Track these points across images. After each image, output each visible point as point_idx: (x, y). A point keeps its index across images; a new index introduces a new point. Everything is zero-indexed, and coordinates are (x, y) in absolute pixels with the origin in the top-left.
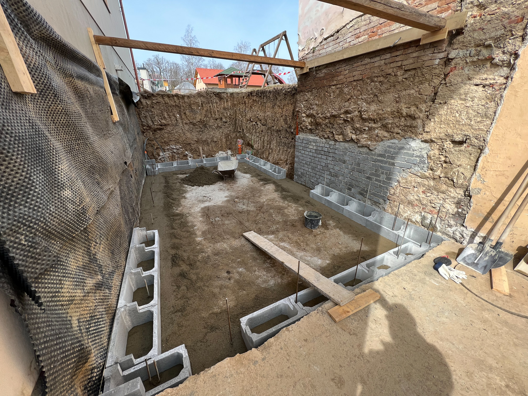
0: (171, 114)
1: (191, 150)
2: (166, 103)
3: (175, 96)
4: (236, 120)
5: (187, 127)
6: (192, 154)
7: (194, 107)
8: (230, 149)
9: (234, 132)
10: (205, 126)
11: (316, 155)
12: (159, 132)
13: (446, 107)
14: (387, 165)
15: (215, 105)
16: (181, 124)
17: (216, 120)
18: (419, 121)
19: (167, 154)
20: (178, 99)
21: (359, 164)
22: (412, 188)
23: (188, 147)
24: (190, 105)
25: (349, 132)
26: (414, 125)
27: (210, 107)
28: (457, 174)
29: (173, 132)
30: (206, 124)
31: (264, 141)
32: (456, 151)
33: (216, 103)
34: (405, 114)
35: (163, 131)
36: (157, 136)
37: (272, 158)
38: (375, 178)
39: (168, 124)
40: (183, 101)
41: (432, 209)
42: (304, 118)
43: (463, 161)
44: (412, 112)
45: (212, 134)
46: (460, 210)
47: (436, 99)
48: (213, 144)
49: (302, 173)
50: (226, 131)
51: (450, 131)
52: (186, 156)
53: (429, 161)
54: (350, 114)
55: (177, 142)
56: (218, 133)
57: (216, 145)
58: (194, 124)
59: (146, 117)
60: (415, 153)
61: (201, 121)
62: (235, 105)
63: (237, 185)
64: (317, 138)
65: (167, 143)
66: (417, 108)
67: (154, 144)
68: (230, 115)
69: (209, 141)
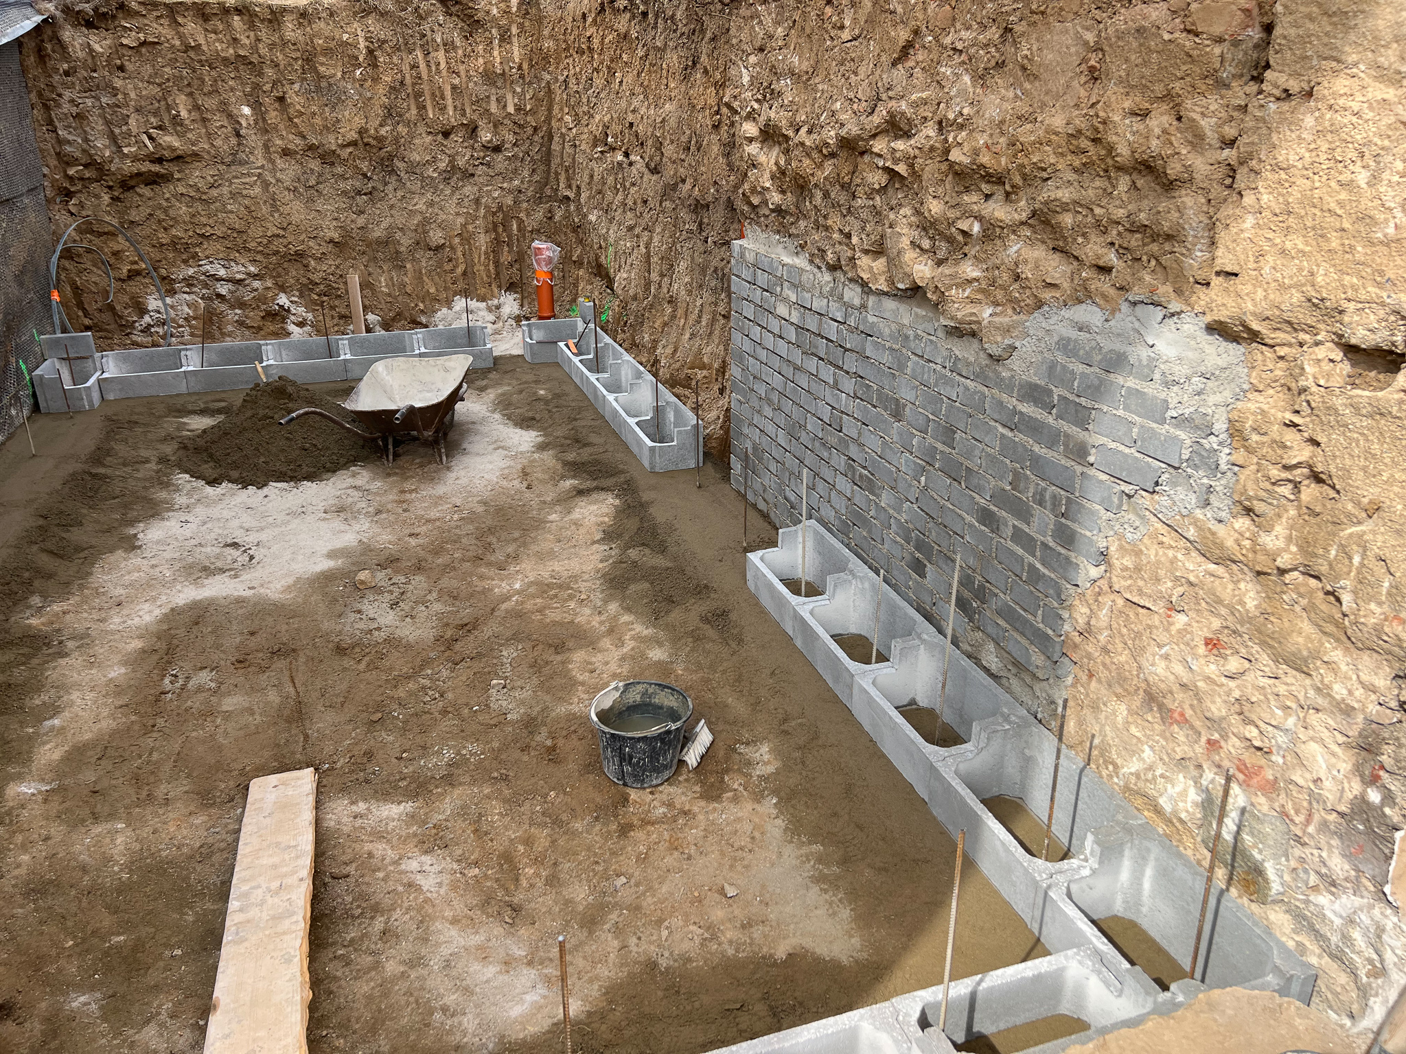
0: (211, 103)
1: (306, 290)
2: (187, 48)
3: (239, 11)
4: (551, 138)
5: (288, 171)
6: (311, 305)
7: (331, 69)
8: (511, 287)
9: (539, 199)
10: (387, 165)
11: (797, 356)
12: (145, 191)
13: (1309, 121)
14: (1054, 456)
15: (441, 56)
16: (259, 153)
17: (446, 134)
18: (1190, 201)
19: (184, 304)
20: (252, 26)
21: (948, 433)
22: (1159, 607)
23: (294, 272)
24: (309, 60)
25: (905, 242)
26: (1166, 226)
27: (414, 66)
28: (1357, 559)
29: (214, 192)
30: (391, 157)
31: (648, 253)
32: (1356, 409)
33: (449, 46)
34: (1123, 150)
35: (168, 190)
36: (134, 215)
37: (669, 350)
38: (1012, 521)
39: (196, 156)
40: (276, 38)
41: (1250, 758)
42: (753, 149)
43: (1391, 481)
44: (1154, 143)
45: (421, 206)
46: (1374, 796)
47: (1267, 66)
48: (425, 261)
49: (755, 448)
50: (495, 194)
51: (1326, 277)
52: (279, 316)
53: (1240, 457)
54: (907, 135)
55: (235, 243)
56: (451, 207)
57: (440, 265)
58: (328, 158)
59: (79, 117)
60: (1173, 396)
61: (363, 143)
62: (546, 58)
63: (440, 490)
64: (801, 262)
65: (186, 251)
66: (1179, 119)
67: (116, 254)
68: (518, 109)
69: (405, 241)
